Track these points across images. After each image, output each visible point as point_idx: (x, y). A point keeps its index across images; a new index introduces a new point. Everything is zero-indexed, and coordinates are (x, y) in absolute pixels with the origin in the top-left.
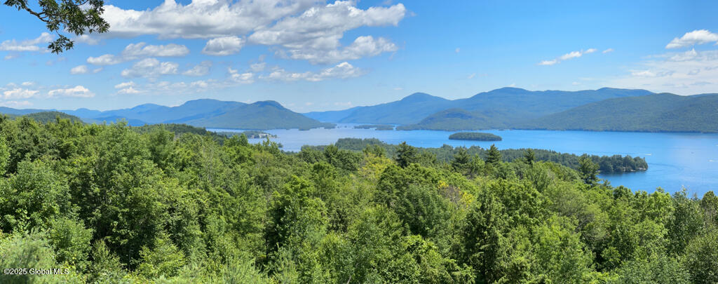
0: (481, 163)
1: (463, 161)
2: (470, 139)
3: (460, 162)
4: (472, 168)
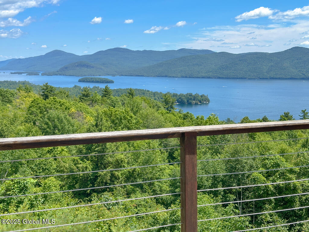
0: (99, 97)
1: (87, 96)
2: (93, 82)
3: (85, 96)
4: (93, 101)
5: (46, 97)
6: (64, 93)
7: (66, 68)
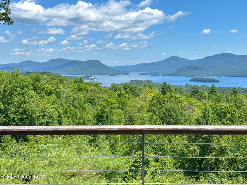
0: (206, 93)
1: (196, 92)
2: (201, 81)
3: (195, 93)
4: (201, 96)
5: (164, 93)
6: (178, 90)
7: (180, 70)
